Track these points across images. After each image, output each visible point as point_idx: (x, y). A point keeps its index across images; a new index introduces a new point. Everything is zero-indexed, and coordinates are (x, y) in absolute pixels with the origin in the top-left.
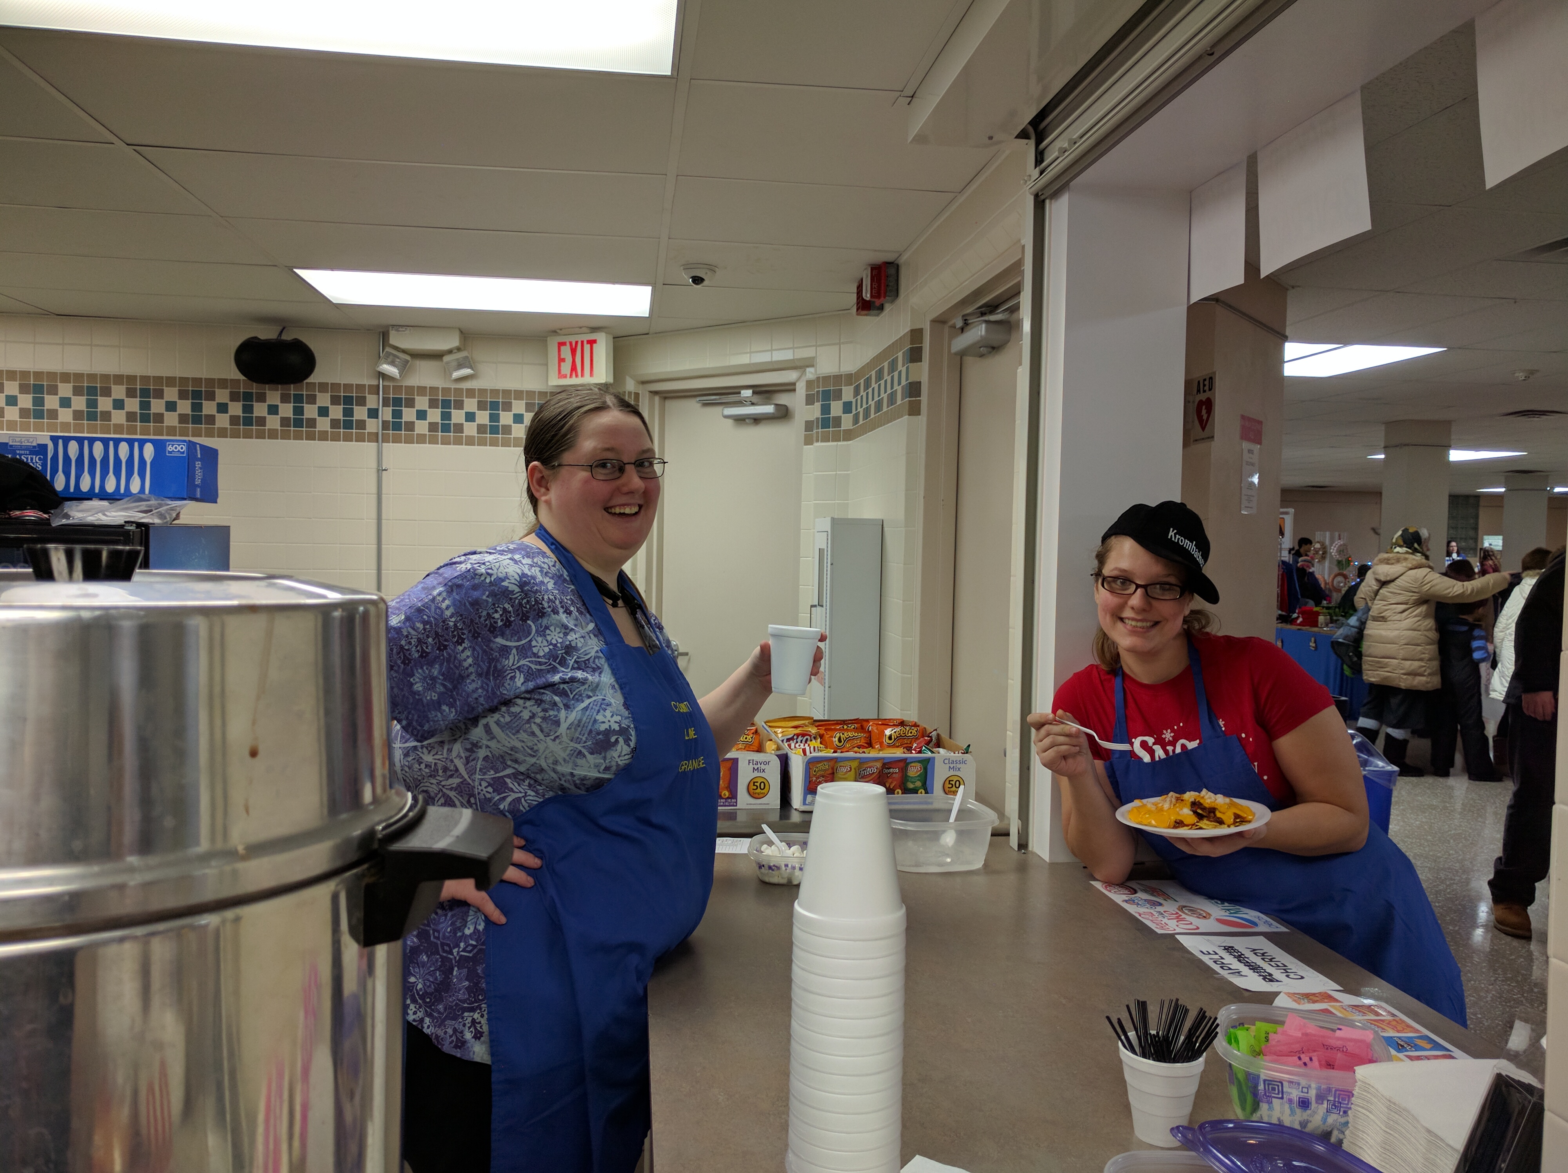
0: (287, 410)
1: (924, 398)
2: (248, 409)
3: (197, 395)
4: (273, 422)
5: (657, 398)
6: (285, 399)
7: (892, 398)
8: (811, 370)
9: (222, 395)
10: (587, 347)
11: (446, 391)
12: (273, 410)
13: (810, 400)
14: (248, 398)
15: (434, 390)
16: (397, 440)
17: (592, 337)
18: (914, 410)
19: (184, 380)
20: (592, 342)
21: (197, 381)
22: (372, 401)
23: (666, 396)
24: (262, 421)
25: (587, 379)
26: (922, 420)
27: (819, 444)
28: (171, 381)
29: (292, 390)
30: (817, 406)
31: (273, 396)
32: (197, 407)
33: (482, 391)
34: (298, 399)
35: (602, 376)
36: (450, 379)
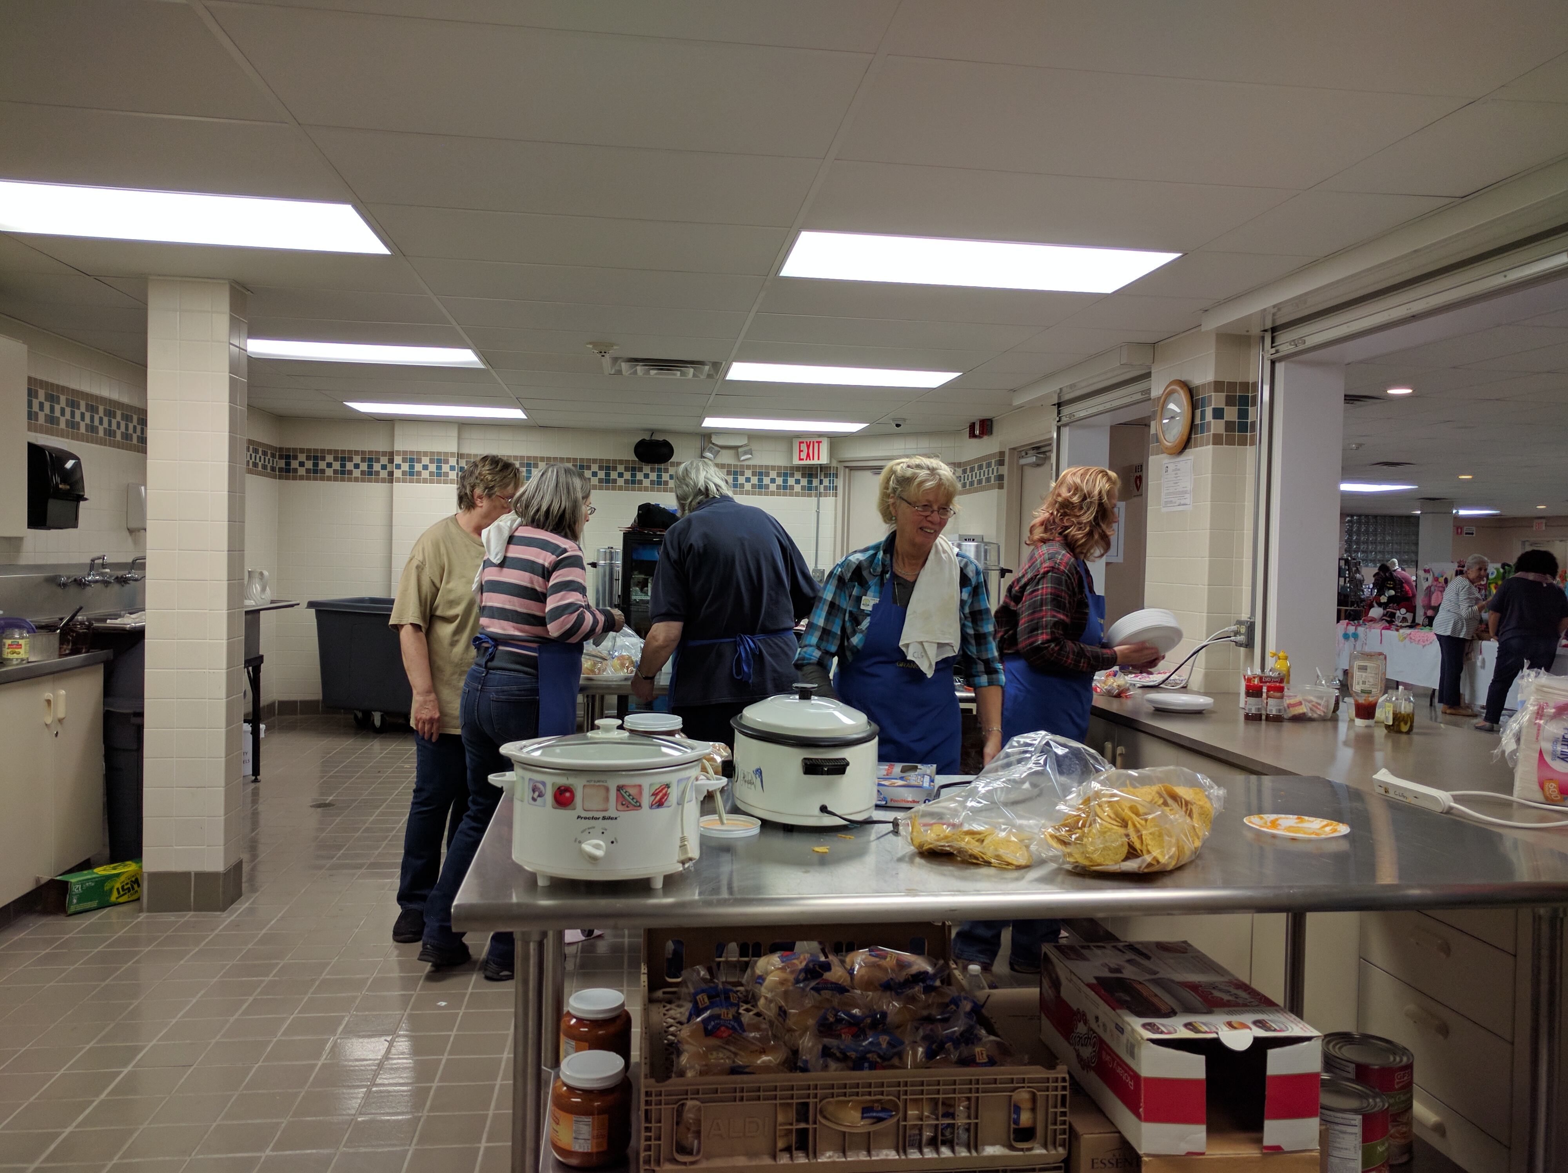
0: (653, 476)
1: (1005, 482)
2: (634, 476)
3: (608, 468)
4: (646, 483)
5: (847, 470)
6: (652, 470)
7: (988, 480)
9: (621, 468)
10: (816, 445)
11: (736, 466)
12: (646, 476)
14: (634, 470)
17: (819, 440)
18: (1001, 487)
19: (601, 460)
20: (819, 442)
21: (608, 461)
23: (851, 469)
24: (640, 482)
25: (816, 462)
26: (1005, 491)
28: (595, 461)
29: (656, 466)
31: (647, 469)
32: (608, 475)
33: (755, 466)
34: (659, 470)
35: (824, 460)
36: (739, 460)
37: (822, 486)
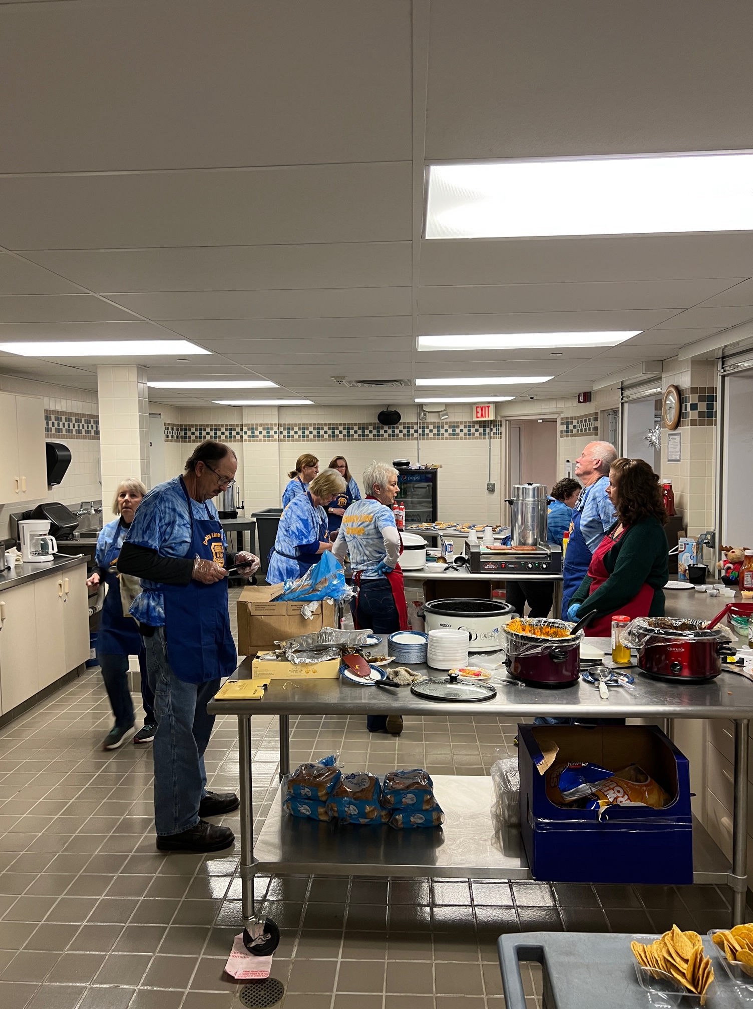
0: (390, 431)
1: (599, 431)
2: (378, 432)
3: (363, 428)
4: (386, 435)
5: (507, 422)
6: (389, 428)
7: (590, 429)
8: (563, 414)
9: (371, 428)
10: (487, 408)
11: (439, 423)
12: (386, 432)
13: (562, 424)
14: (378, 429)
15: (435, 423)
16: (423, 439)
17: (488, 405)
18: (596, 434)
19: (359, 424)
21: (363, 424)
22: (416, 427)
23: (510, 421)
24: (382, 435)
25: (487, 419)
27: (566, 438)
28: (355, 424)
29: (391, 426)
30: (565, 426)
31: (386, 428)
32: (363, 432)
33: (450, 422)
34: (393, 428)
35: (492, 417)
36: (440, 419)
37: (492, 433)
